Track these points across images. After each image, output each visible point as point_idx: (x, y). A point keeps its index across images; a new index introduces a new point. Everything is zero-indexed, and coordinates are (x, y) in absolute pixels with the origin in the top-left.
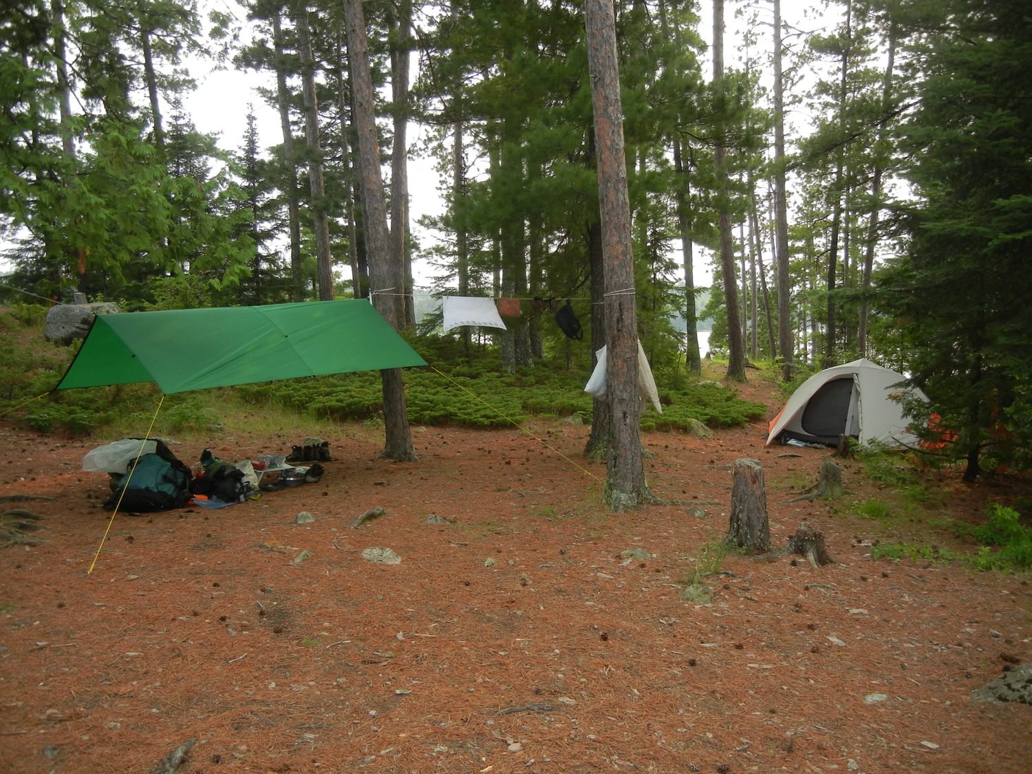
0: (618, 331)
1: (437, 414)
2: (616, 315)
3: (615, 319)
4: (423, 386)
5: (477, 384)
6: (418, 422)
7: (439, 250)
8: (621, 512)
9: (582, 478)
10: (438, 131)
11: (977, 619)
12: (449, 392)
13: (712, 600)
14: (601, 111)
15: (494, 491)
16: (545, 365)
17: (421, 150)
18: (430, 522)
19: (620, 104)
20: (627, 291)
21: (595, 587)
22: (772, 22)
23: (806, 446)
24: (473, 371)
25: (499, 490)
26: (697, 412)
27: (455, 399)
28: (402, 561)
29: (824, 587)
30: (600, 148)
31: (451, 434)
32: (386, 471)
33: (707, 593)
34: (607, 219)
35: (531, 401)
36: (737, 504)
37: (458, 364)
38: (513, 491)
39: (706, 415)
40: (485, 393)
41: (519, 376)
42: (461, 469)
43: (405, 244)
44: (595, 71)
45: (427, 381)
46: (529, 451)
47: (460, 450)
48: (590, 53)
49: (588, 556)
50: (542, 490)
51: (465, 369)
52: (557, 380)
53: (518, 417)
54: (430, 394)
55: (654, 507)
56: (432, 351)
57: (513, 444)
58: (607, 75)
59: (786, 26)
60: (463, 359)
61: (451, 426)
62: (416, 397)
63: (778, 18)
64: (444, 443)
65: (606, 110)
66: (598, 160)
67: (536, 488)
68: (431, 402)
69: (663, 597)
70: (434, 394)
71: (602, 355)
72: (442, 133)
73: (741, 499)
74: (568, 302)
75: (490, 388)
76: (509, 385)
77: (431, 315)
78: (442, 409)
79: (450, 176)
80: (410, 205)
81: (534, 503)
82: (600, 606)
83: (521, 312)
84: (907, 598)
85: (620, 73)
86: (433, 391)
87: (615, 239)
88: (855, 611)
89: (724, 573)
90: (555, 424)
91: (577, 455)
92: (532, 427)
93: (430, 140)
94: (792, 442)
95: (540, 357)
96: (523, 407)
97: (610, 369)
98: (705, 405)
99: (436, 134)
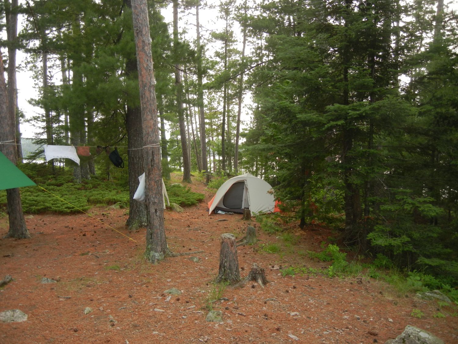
0: (152, 166)
1: (39, 208)
2: (150, 158)
3: (150, 160)
4: (30, 191)
5: (61, 189)
6: (28, 212)
7: (36, 118)
8: (156, 263)
9: (128, 242)
10: (34, 58)
11: (346, 309)
12: (45, 194)
13: (223, 319)
14: (140, 48)
15: (80, 255)
16: (96, 178)
17: (23, 67)
18: (43, 283)
19: (151, 46)
20: (156, 145)
21: (156, 319)
22: (196, 24)
23: (226, 214)
24: (58, 182)
25: (83, 254)
26: (175, 200)
27: (50, 199)
28: (28, 318)
29: (272, 300)
30: (140, 68)
31: (48, 219)
32: (11, 246)
33: (219, 315)
34: (145, 106)
35: (92, 197)
36: (224, 258)
37: (49, 179)
38: (92, 254)
39: (180, 201)
40: (66, 195)
41: (84, 184)
42: (57, 241)
43: (16, 115)
44: (137, 27)
45: (32, 189)
46: (95, 226)
47: (55, 228)
48: (134, 17)
49: (145, 297)
50: (108, 252)
51: (54, 182)
52: (104, 186)
53: (86, 207)
54: (34, 196)
55: (172, 259)
56: (34, 172)
57: (85, 222)
58: (144, 30)
59: (201, 26)
60: (52, 176)
61: (47, 214)
62: (26, 199)
63: (198, 23)
64: (45, 224)
65: (143, 48)
66: (139, 74)
67: (104, 251)
68: (36, 201)
69: (196, 322)
70: (37, 196)
71: (142, 179)
72: (35, 59)
73: (226, 255)
74: (116, 148)
75: (68, 191)
76: (79, 189)
77: (34, 153)
78: (42, 205)
79: (40, 81)
80: (18, 95)
81: (105, 261)
82: (162, 334)
83: (90, 154)
84: (311, 301)
85: (151, 29)
86: (36, 194)
87: (149, 117)
88: (293, 314)
89: (223, 299)
90: (106, 209)
91: (122, 228)
92: (94, 212)
93: (29, 63)
94: (220, 212)
95: (94, 174)
96: (88, 201)
97: (147, 187)
98: (178, 196)
99: (32, 59)
